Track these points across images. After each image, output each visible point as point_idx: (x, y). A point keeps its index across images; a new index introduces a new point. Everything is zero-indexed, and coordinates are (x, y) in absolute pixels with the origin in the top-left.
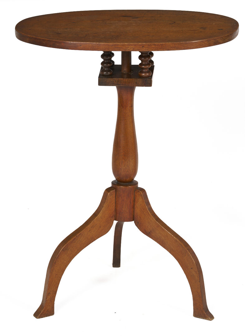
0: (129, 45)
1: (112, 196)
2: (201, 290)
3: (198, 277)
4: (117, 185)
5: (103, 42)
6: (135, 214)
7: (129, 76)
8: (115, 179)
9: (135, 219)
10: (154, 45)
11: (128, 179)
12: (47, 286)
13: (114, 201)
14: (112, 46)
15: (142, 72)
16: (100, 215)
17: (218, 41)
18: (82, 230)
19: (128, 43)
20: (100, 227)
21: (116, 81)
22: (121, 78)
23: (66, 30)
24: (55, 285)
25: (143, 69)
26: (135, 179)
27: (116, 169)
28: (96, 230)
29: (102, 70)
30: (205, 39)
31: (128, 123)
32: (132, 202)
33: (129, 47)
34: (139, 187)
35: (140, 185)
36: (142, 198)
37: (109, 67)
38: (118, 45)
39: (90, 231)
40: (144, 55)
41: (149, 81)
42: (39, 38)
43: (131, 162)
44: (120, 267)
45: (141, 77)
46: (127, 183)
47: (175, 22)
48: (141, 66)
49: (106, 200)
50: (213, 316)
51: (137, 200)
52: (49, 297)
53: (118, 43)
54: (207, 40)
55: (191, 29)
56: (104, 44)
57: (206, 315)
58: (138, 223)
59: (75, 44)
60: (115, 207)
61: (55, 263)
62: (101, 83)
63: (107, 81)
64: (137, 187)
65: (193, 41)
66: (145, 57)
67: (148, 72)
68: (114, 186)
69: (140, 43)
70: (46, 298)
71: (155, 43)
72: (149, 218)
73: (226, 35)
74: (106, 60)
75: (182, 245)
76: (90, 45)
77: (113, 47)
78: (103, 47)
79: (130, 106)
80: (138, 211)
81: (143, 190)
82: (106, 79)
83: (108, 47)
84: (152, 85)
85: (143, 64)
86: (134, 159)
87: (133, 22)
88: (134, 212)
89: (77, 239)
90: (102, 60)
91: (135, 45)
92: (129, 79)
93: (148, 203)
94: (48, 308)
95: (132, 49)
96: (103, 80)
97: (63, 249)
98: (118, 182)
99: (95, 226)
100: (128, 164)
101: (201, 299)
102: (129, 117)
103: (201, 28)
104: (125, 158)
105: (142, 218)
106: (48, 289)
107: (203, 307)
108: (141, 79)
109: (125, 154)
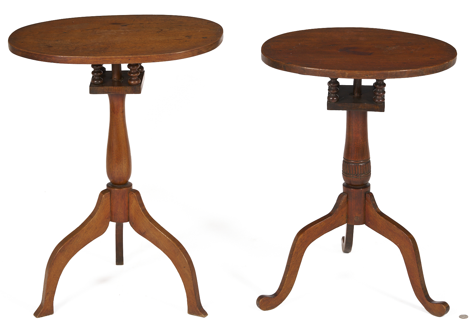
0: (116, 58)
1: (107, 198)
2: (194, 288)
3: (191, 275)
4: (112, 188)
5: (92, 56)
6: (130, 215)
7: (120, 84)
8: (110, 182)
9: (130, 220)
10: (140, 57)
11: (122, 182)
12: (46, 286)
13: (109, 203)
14: (100, 59)
15: (132, 80)
16: (95, 217)
17: (201, 51)
18: (78, 232)
19: (115, 57)
20: (96, 228)
21: (106, 89)
22: (111, 86)
23: (57, 42)
24: (53, 285)
25: (132, 77)
26: (130, 181)
27: (110, 173)
28: (92, 231)
29: (93, 79)
30: (188, 50)
31: (120, 128)
32: (126, 203)
33: (116, 60)
34: (133, 188)
35: (134, 187)
36: (136, 199)
37: (99, 76)
38: (105, 58)
39: (86, 232)
41: (138, 89)
43: (124, 166)
44: (123, 264)
45: (130, 85)
46: (121, 186)
47: (162, 30)
48: (129, 75)
50: (207, 313)
51: (131, 202)
52: (48, 297)
53: (105, 57)
54: (190, 51)
55: (177, 38)
56: (93, 58)
57: (200, 312)
58: (133, 223)
59: (65, 58)
60: (111, 208)
61: (52, 264)
62: (92, 92)
63: (98, 90)
64: (131, 189)
65: (177, 52)
66: (133, 66)
67: (137, 80)
68: (109, 188)
69: (126, 56)
70: (45, 298)
71: (141, 56)
72: (143, 219)
73: (209, 45)
74: (97, 69)
75: (174, 245)
76: (80, 59)
78: (92, 61)
79: (121, 111)
80: (132, 212)
81: (137, 192)
82: (96, 87)
83: (96, 61)
84: (141, 92)
85: (132, 72)
86: (127, 163)
87: (122, 30)
88: (129, 213)
89: (74, 240)
90: (93, 69)
91: (122, 58)
92: (119, 86)
93: (142, 205)
94: (47, 308)
95: (119, 62)
96: (95, 88)
97: (60, 250)
98: (113, 185)
99: (91, 227)
100: (121, 168)
101: (195, 297)
102: (121, 123)
103: (186, 37)
104: (118, 162)
105: (136, 219)
106: (47, 289)
107: (196, 305)
108: (130, 87)
109: (118, 158)
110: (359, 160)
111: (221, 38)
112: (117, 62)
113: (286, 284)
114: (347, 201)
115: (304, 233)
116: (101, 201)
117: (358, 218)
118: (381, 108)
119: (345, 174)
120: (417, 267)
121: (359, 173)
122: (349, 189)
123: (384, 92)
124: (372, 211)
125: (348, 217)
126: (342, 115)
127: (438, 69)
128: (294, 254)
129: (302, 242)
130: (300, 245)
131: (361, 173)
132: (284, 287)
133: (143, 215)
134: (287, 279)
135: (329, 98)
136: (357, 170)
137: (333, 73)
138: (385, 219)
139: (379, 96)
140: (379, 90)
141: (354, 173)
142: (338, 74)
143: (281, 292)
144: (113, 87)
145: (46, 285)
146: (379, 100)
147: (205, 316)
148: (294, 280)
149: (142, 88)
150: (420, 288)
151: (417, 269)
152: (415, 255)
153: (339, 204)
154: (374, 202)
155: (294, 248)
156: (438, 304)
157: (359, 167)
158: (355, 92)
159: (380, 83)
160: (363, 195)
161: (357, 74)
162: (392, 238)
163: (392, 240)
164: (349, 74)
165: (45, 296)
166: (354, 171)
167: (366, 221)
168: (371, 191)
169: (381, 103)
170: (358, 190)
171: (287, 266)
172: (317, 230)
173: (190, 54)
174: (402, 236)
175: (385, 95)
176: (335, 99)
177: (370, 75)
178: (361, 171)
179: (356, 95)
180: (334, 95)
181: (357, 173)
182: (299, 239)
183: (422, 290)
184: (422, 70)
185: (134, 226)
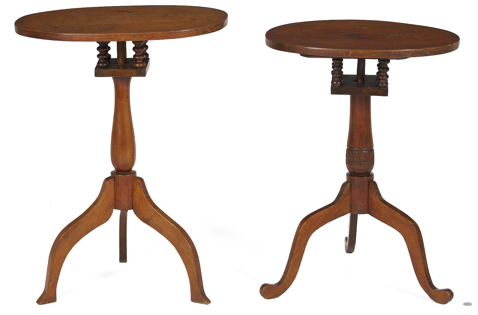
0: (121, 35)
1: (111, 185)
2: (197, 274)
3: (194, 261)
4: (116, 174)
5: (97, 33)
6: (134, 203)
7: (125, 68)
8: (115, 170)
9: (133, 208)
10: (145, 34)
11: (126, 168)
12: (49, 273)
13: (113, 190)
15: (137, 63)
16: (99, 203)
17: (206, 31)
18: (82, 218)
20: (100, 215)
21: (111, 72)
22: (116, 69)
23: (63, 24)
24: (56, 272)
25: (137, 59)
26: (134, 169)
27: (114, 160)
28: (96, 218)
30: (193, 28)
31: (125, 113)
32: (130, 191)
33: (121, 38)
34: (137, 176)
36: (140, 186)
37: (105, 59)
38: (111, 36)
39: (90, 219)
40: (137, 46)
41: (143, 71)
42: (37, 31)
43: (128, 152)
44: (127, 262)
45: (136, 68)
46: (126, 173)
47: (167, 15)
48: (135, 58)
49: (105, 189)
50: (210, 301)
51: (135, 189)
52: (51, 284)
53: (111, 34)
54: (195, 30)
55: (182, 21)
56: (98, 35)
57: (203, 299)
58: (137, 211)
59: (71, 36)
60: (115, 196)
61: (56, 250)
62: (97, 75)
63: (103, 72)
64: (135, 176)
65: (182, 30)
66: (138, 48)
67: (141, 63)
68: (113, 175)
69: (131, 34)
70: (48, 285)
72: (147, 206)
73: (214, 25)
74: (102, 52)
75: (178, 231)
76: (85, 36)
77: (106, 37)
78: (97, 38)
79: (126, 96)
80: (137, 199)
81: (141, 180)
82: (102, 70)
83: (101, 38)
84: (146, 75)
85: (138, 54)
86: (131, 149)
87: (128, 16)
88: (132, 200)
89: (77, 227)
90: (98, 53)
91: (127, 35)
92: (124, 70)
93: (146, 192)
94: (50, 295)
95: (124, 39)
96: (100, 71)
97: (63, 236)
98: (117, 172)
99: (95, 214)
100: (126, 154)
101: (198, 284)
102: (126, 108)
103: (191, 19)
104: (122, 147)
105: (140, 206)
106: (50, 276)
107: (200, 292)
108: (135, 70)
109: (122, 144)
110: (362, 147)
111: (226, 21)
112: (122, 39)
113: (289, 273)
114: (351, 190)
115: (307, 221)
116: (105, 188)
117: (362, 207)
118: (384, 92)
119: (349, 163)
120: (420, 254)
121: (363, 161)
122: (353, 177)
123: (387, 76)
124: (375, 199)
125: (351, 206)
126: (345, 100)
127: (441, 51)
128: (297, 242)
129: (306, 230)
130: (303, 233)
131: (364, 161)
132: (287, 276)
133: (147, 202)
134: (291, 267)
135: (332, 82)
136: (360, 158)
137: (337, 52)
138: (388, 207)
139: (382, 80)
140: (383, 74)
141: (358, 161)
142: (342, 53)
143: (284, 280)
144: (118, 70)
145: (49, 271)
146: (382, 84)
147: (208, 303)
148: (298, 269)
149: (147, 72)
150: (424, 276)
151: (421, 256)
152: (419, 241)
153: (343, 192)
154: (377, 190)
155: (298, 235)
156: (442, 291)
157: (363, 154)
158: (359, 78)
159: (384, 66)
160: (367, 183)
161: (361, 53)
162: (396, 226)
163: (396, 228)
164: (352, 53)
165: (48, 283)
166: (358, 159)
167: (370, 210)
168: (374, 180)
169: (385, 87)
170: (362, 178)
171: (290, 254)
172: (320, 218)
173: (195, 33)
174: (406, 223)
175: (388, 79)
176: (339, 83)
177: (373, 54)
178: (364, 159)
179: (360, 81)
180: (338, 79)
181: (360, 161)
182: (303, 226)
183: (426, 277)
184: (425, 50)
185: (138, 214)
